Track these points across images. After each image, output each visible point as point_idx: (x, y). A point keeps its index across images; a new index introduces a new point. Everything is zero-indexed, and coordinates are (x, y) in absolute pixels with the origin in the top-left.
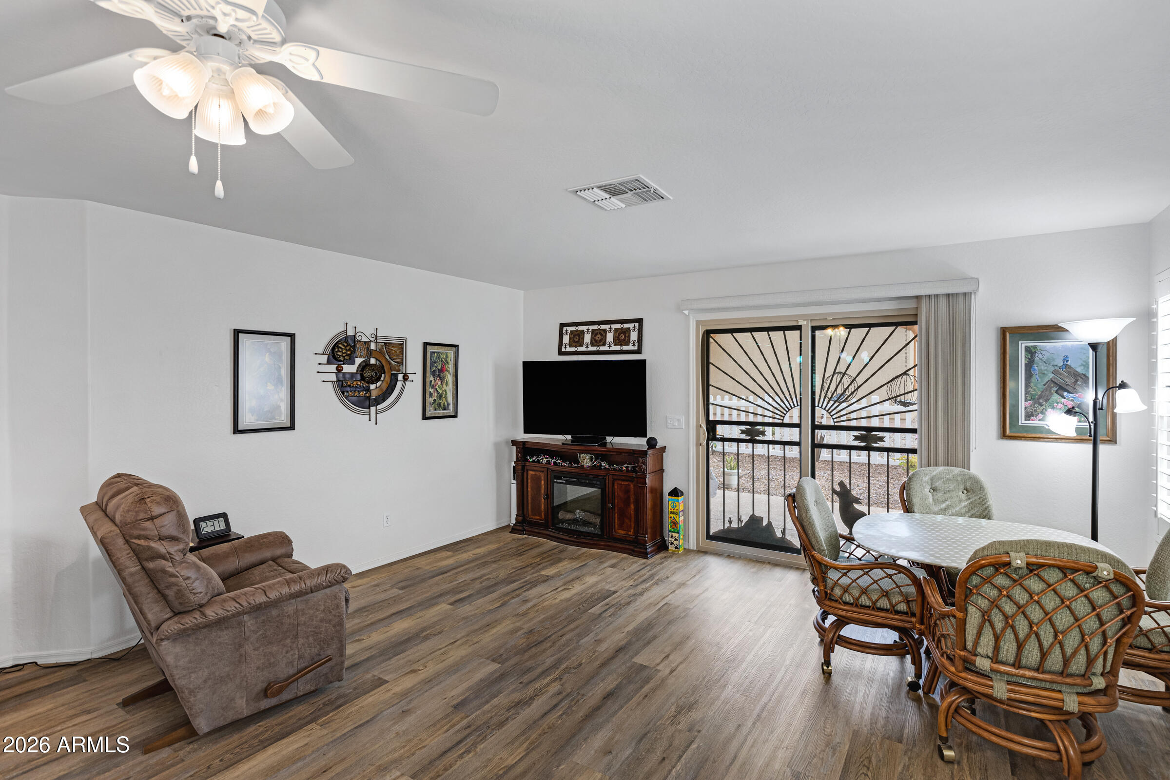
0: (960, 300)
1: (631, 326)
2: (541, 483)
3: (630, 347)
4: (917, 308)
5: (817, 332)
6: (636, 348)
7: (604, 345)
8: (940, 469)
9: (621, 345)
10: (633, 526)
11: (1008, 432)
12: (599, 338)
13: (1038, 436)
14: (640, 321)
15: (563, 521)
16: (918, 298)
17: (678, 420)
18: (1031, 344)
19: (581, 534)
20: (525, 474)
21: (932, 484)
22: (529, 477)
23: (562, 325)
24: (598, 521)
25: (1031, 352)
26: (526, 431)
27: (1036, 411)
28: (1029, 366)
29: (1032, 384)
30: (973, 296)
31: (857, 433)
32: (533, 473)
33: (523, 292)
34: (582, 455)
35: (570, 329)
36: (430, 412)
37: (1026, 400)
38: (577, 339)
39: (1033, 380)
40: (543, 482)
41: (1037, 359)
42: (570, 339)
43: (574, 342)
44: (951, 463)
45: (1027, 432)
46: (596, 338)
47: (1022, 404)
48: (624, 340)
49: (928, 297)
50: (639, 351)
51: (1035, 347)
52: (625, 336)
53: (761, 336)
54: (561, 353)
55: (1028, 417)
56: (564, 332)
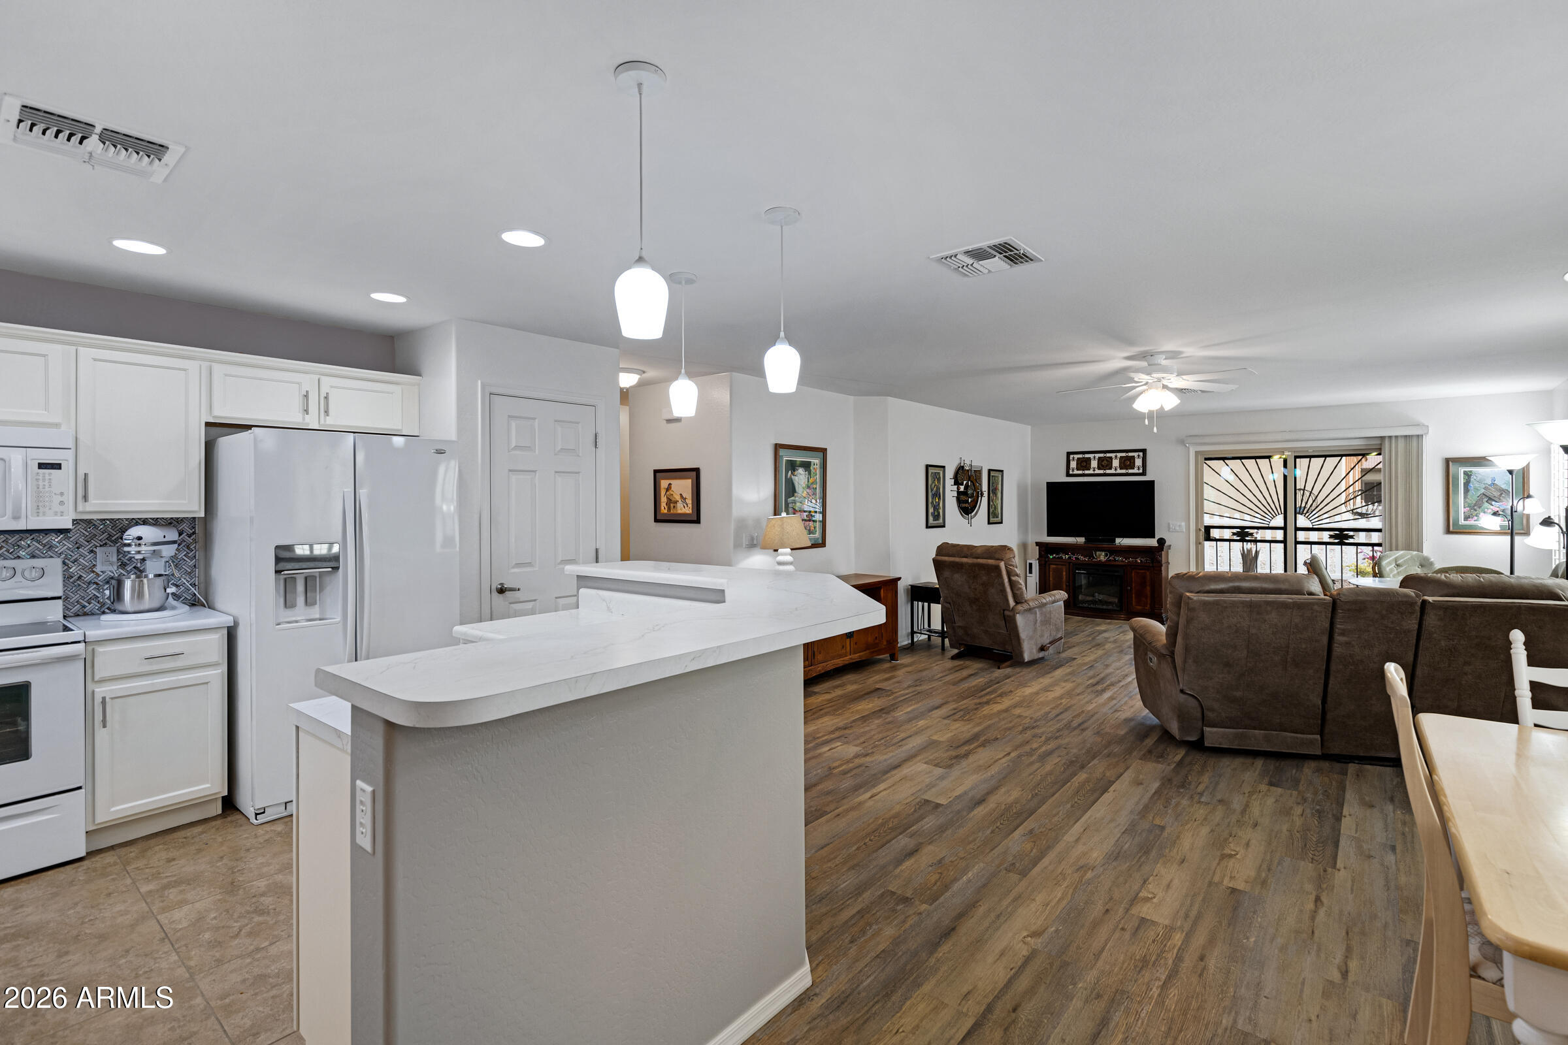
0: (1415, 440)
1: (1135, 454)
2: (1062, 574)
3: (1135, 471)
4: (1381, 444)
5: (1297, 460)
6: (1141, 471)
7: (1111, 469)
8: (1402, 552)
9: (1127, 469)
10: (1149, 602)
11: (1451, 529)
12: (1105, 463)
13: (1473, 531)
14: (1144, 451)
15: (1084, 602)
16: (1383, 438)
17: (1180, 526)
18: (1467, 469)
19: (1102, 611)
20: (1047, 568)
21: (1396, 562)
22: (1051, 570)
23: (1069, 454)
24: (1116, 600)
25: (1468, 475)
26: (1049, 534)
27: (1472, 514)
28: (1467, 484)
29: (1469, 497)
30: (1424, 436)
31: (1332, 533)
32: (1054, 566)
33: (1030, 427)
34: (1098, 553)
35: (1076, 456)
36: (992, 520)
37: (1464, 508)
38: (1084, 464)
39: (1470, 493)
40: (1064, 573)
41: (1472, 479)
42: (1077, 464)
43: (1082, 466)
44: (1408, 547)
45: (1466, 529)
46: (1103, 463)
47: (1462, 510)
48: (1130, 465)
49: (1390, 437)
50: (1144, 474)
51: (1471, 471)
52: (1130, 462)
53: (1250, 463)
54: (1068, 475)
55: (1466, 518)
56: (1071, 458)
